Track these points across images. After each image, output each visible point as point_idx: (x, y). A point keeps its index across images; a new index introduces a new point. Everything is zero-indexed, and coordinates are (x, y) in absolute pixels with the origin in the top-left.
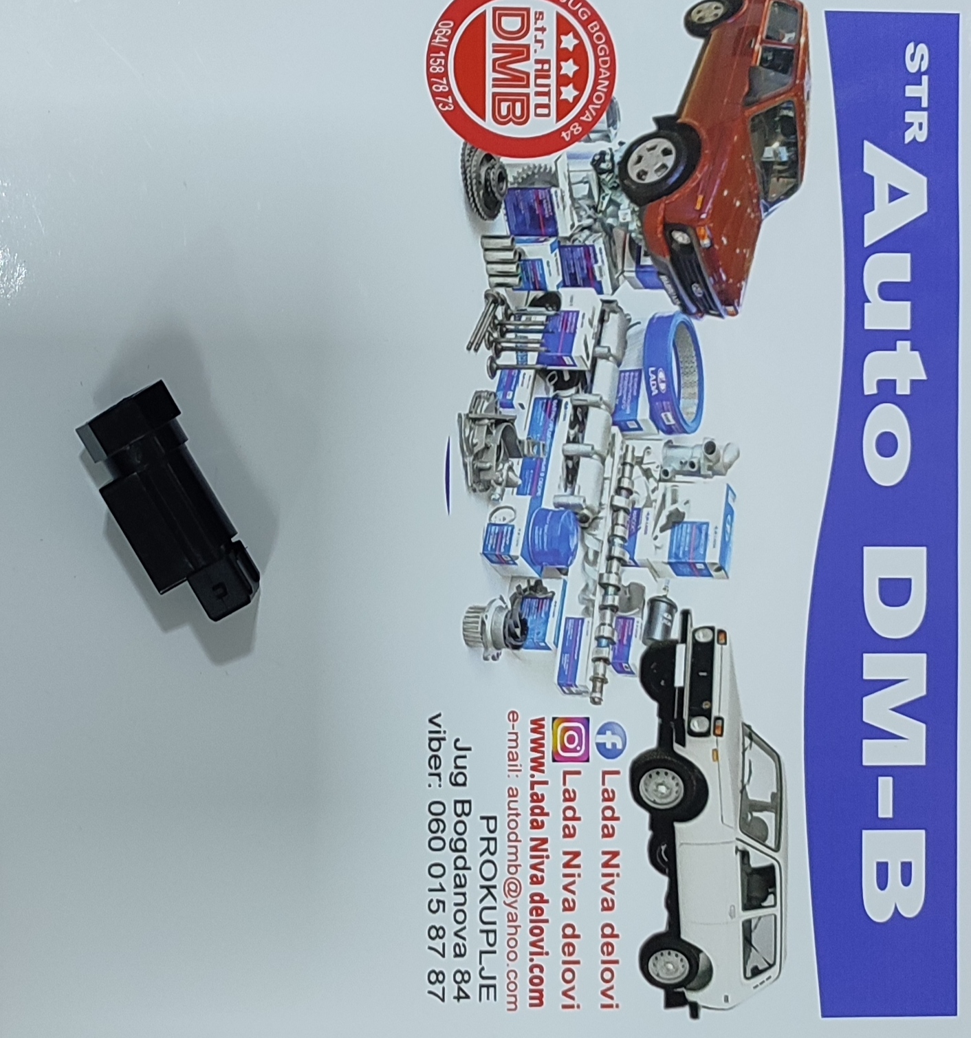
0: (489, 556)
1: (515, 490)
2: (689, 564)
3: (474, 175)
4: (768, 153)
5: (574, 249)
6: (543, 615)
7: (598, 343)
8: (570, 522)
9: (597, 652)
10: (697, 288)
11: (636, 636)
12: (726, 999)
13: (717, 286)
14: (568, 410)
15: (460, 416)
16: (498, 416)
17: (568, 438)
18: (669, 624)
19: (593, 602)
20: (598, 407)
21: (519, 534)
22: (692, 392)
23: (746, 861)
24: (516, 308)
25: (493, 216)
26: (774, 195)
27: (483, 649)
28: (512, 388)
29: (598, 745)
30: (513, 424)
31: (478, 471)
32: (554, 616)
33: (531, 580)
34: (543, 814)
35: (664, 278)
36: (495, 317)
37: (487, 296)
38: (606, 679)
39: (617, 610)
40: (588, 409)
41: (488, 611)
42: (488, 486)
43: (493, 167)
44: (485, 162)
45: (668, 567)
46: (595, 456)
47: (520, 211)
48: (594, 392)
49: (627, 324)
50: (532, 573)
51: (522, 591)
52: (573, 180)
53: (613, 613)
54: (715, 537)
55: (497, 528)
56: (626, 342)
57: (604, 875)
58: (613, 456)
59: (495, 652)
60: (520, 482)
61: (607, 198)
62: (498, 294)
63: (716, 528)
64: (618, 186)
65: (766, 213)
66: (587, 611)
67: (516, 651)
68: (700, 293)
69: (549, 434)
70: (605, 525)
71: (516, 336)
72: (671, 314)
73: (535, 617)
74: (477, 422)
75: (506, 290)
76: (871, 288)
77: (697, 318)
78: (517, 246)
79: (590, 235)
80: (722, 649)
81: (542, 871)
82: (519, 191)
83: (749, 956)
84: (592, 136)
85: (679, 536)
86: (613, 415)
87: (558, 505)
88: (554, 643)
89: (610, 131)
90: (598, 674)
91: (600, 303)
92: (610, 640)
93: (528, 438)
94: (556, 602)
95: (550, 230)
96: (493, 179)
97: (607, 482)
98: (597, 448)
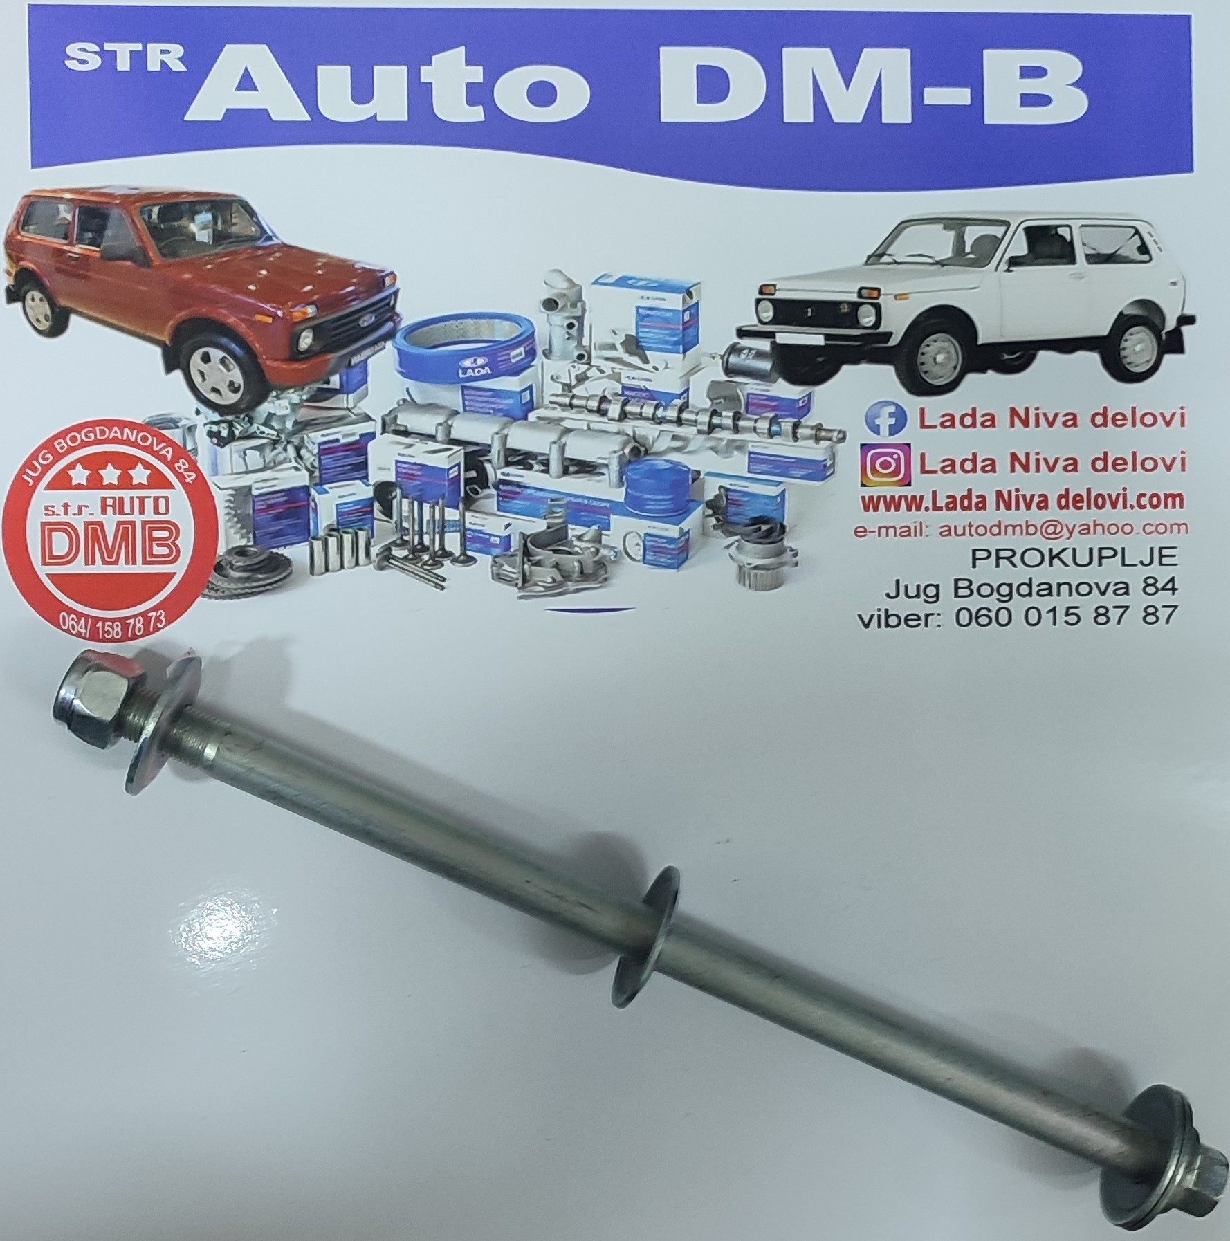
0: (680, 562)
1: (603, 532)
2: (685, 329)
3: (240, 585)
4: (203, 236)
5: (323, 467)
6: (746, 499)
7: (432, 438)
8: (639, 468)
9: (787, 436)
10: (365, 321)
11: (768, 391)
12: (1174, 283)
13: (361, 296)
14: (510, 473)
15: (521, 597)
16: (520, 554)
17: (543, 471)
18: (753, 352)
19: (730, 442)
20: (506, 436)
21: (654, 528)
22: (487, 326)
23: (1021, 260)
24: (393, 534)
25: (286, 562)
26: (253, 229)
27: (785, 568)
28: (487, 537)
29: (891, 434)
30: (529, 536)
31: (584, 576)
32: (747, 487)
33: (706, 514)
34: (969, 496)
35: (355, 360)
36: (406, 558)
37: (382, 568)
38: (816, 426)
39: (739, 413)
40: (509, 449)
41: (742, 562)
42: (601, 564)
43: (230, 562)
44: (224, 572)
45: (687, 353)
46: (563, 440)
47: (280, 530)
48: (490, 443)
49: (409, 404)
50: (699, 511)
51: (720, 523)
52: (243, 469)
53: (743, 417)
54: (653, 299)
55: (647, 553)
56: (430, 404)
57: (1037, 425)
58: (562, 419)
59: (790, 553)
60: (595, 527)
61: (263, 428)
62: (377, 555)
63: (642, 297)
64: (247, 415)
65: (274, 238)
66: (740, 447)
67: (787, 530)
68: (371, 318)
69: (540, 494)
70: (642, 427)
71: (426, 533)
72: (396, 351)
73: (749, 508)
74: (528, 578)
75: (373, 546)
76: (359, 113)
77: (400, 322)
78: (321, 533)
79: (306, 447)
80: (779, 290)
81: (1032, 496)
82: (256, 532)
83: (1127, 257)
84: (189, 447)
85: (653, 341)
86: (515, 420)
87: (621, 483)
88: (777, 486)
89: (183, 426)
90: (811, 435)
91: (386, 434)
92: (773, 421)
93: (545, 519)
94: (731, 484)
95: (302, 495)
96: (244, 563)
97: (592, 426)
98: (554, 437)
